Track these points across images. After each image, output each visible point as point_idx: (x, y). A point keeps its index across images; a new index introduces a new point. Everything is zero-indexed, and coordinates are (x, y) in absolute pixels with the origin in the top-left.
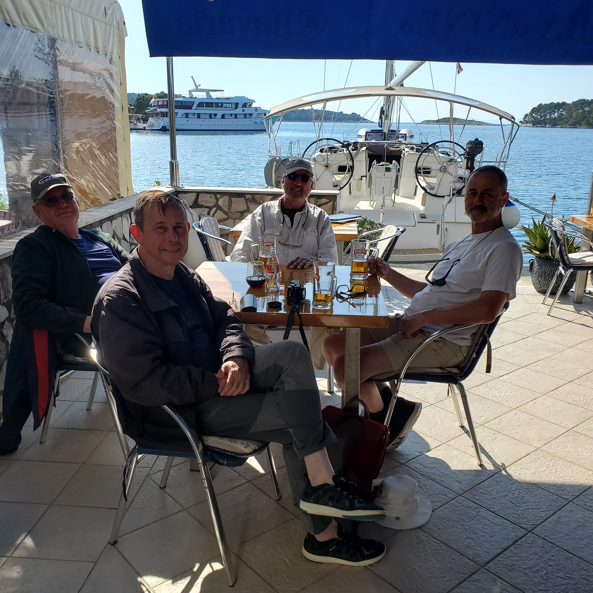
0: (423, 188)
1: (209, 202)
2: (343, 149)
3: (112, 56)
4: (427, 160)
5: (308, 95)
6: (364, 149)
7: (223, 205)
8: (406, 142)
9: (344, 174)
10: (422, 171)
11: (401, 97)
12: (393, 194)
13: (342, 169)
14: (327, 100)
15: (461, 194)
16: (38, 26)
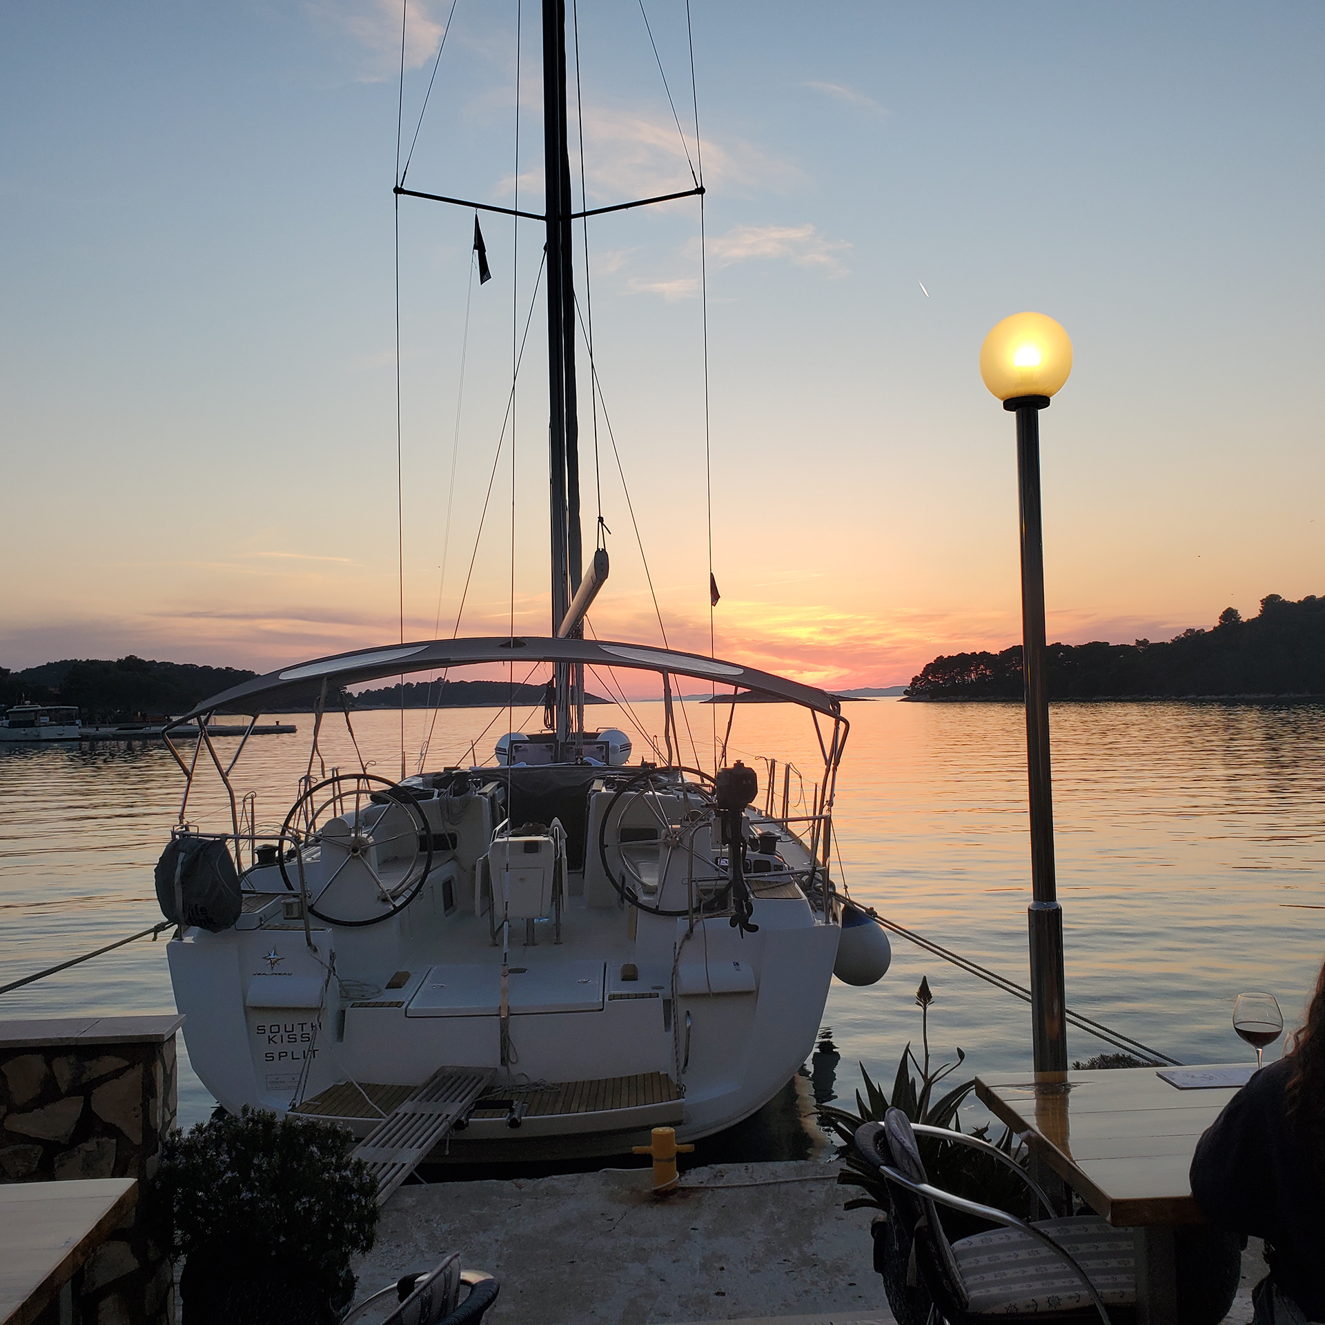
6: (489, 787)
8: (602, 765)
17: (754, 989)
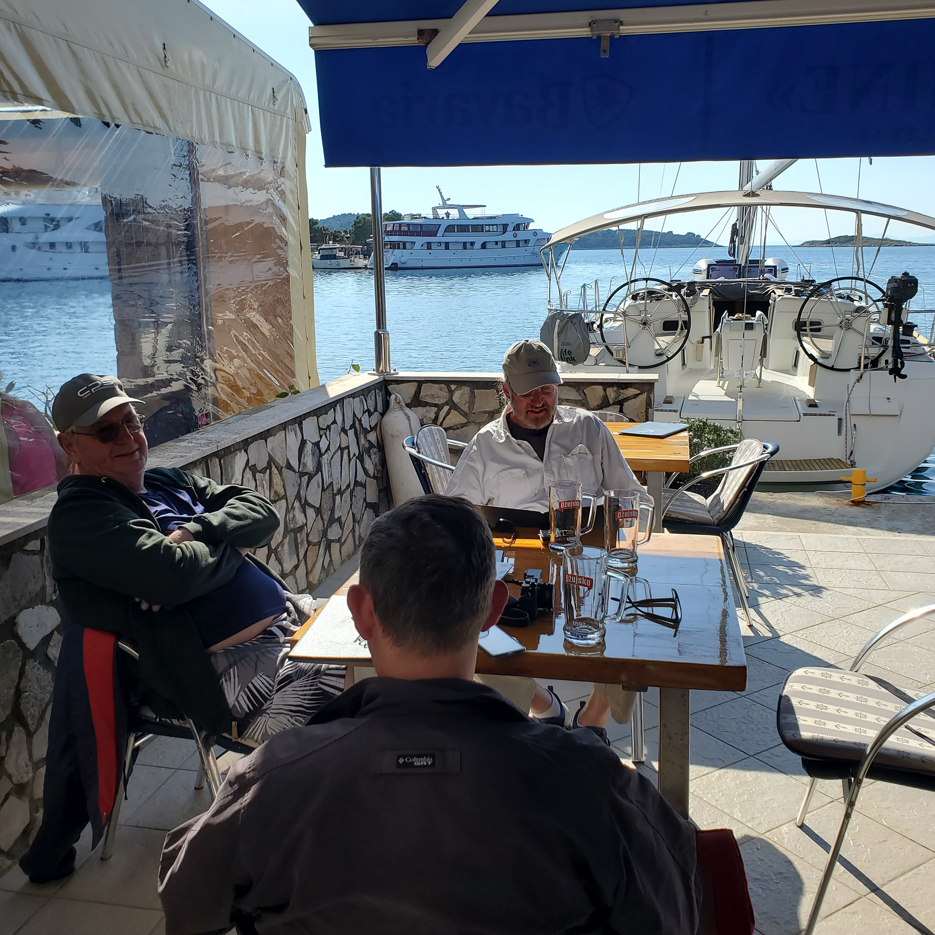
0: (811, 357)
1: (438, 397)
2: (671, 293)
3: (284, 163)
4: (816, 309)
5: (613, 210)
6: (706, 292)
7: (460, 402)
8: (777, 280)
9: (674, 334)
10: (808, 328)
11: (768, 207)
12: (759, 367)
13: (670, 326)
14: (646, 217)
15: (877, 366)
16: (159, 122)
17: (899, 414)
